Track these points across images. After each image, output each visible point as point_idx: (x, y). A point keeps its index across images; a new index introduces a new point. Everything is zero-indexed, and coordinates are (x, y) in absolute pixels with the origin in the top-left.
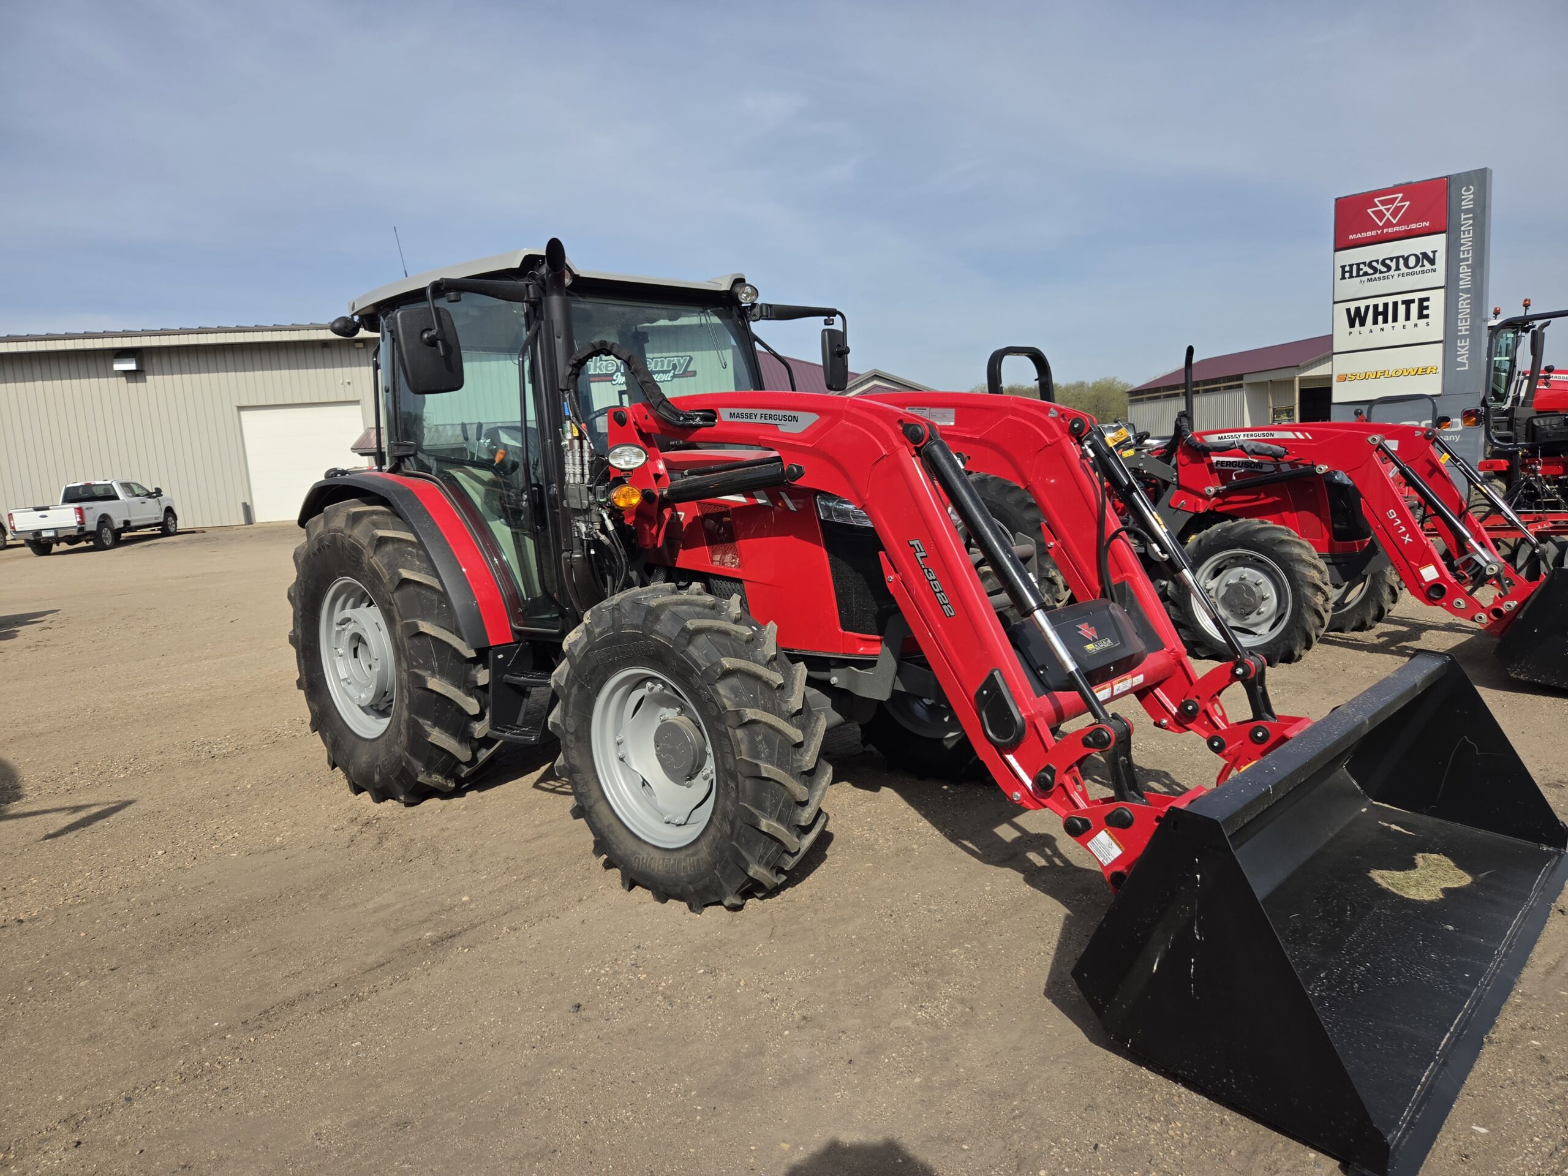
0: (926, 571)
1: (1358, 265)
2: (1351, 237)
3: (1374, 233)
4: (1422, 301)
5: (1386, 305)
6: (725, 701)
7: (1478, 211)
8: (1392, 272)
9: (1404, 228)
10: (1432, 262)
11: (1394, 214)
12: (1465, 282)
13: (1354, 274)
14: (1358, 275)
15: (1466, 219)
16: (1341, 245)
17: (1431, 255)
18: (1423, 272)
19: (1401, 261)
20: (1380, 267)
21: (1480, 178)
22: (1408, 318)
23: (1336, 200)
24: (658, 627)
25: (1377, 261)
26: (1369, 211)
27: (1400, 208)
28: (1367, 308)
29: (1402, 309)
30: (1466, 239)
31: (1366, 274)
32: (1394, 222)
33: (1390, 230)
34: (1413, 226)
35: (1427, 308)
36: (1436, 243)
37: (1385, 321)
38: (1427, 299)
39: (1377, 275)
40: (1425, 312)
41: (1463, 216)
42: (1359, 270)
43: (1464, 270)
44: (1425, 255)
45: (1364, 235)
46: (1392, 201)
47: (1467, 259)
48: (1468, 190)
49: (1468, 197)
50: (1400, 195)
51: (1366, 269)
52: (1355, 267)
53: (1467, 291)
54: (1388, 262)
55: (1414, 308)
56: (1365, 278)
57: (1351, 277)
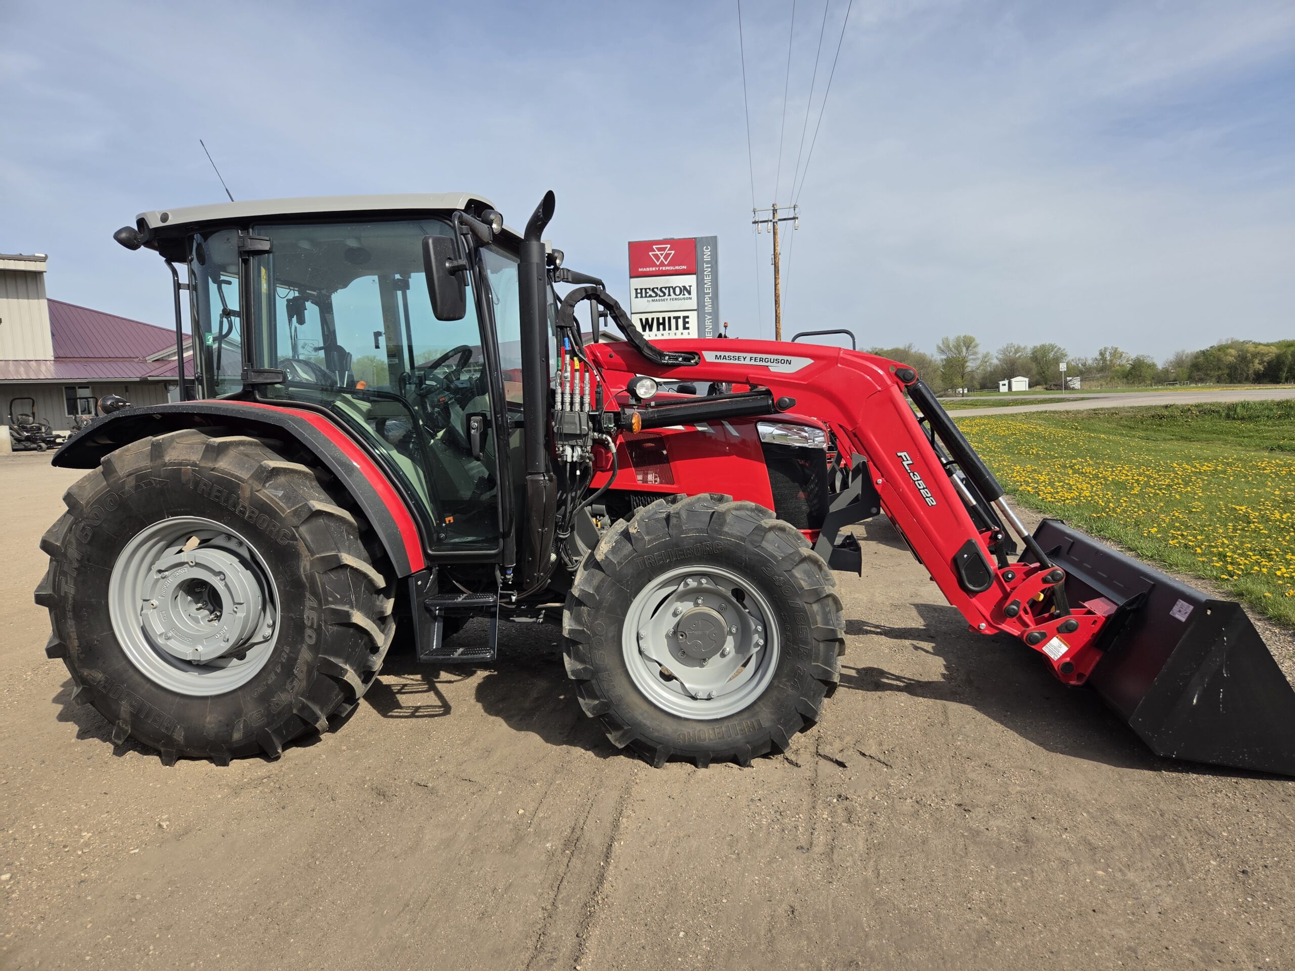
0: (911, 474)
1: (646, 289)
2: (640, 270)
3: (654, 269)
4: (685, 318)
5: (664, 319)
6: (802, 582)
7: (714, 263)
8: (666, 297)
9: (671, 268)
10: (689, 293)
11: (666, 258)
12: (708, 309)
13: (644, 295)
14: (646, 297)
15: (707, 267)
16: (634, 274)
17: (688, 288)
18: (684, 299)
19: (671, 290)
20: (659, 292)
21: (712, 241)
22: (677, 328)
23: (629, 243)
24: (726, 529)
25: (657, 288)
26: (650, 253)
27: (669, 255)
28: (653, 319)
29: (673, 322)
30: (707, 279)
31: (651, 296)
32: (666, 263)
33: (664, 268)
34: (677, 268)
35: (688, 322)
36: (690, 281)
37: (664, 329)
38: (688, 317)
39: (658, 298)
40: (687, 325)
41: (705, 266)
42: (646, 293)
43: (707, 300)
44: (684, 287)
45: (648, 269)
46: (664, 249)
47: (708, 293)
48: (707, 249)
49: (707, 252)
50: (669, 246)
51: (651, 293)
52: (644, 291)
53: (710, 314)
54: (663, 289)
55: (680, 321)
56: (650, 299)
57: (642, 297)
